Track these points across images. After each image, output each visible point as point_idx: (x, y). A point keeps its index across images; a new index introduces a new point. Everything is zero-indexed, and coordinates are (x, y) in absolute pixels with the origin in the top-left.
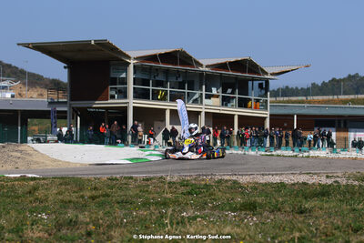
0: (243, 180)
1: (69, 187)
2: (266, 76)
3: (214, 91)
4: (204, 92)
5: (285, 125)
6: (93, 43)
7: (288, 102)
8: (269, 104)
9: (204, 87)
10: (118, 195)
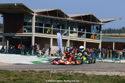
0: (88, 73)
1: (3, 75)
2: (100, 23)
3: (74, 30)
4: (69, 30)
5: (109, 47)
6: (16, 5)
7: (111, 36)
8: (101, 37)
9: (69, 28)
10: (27, 79)
